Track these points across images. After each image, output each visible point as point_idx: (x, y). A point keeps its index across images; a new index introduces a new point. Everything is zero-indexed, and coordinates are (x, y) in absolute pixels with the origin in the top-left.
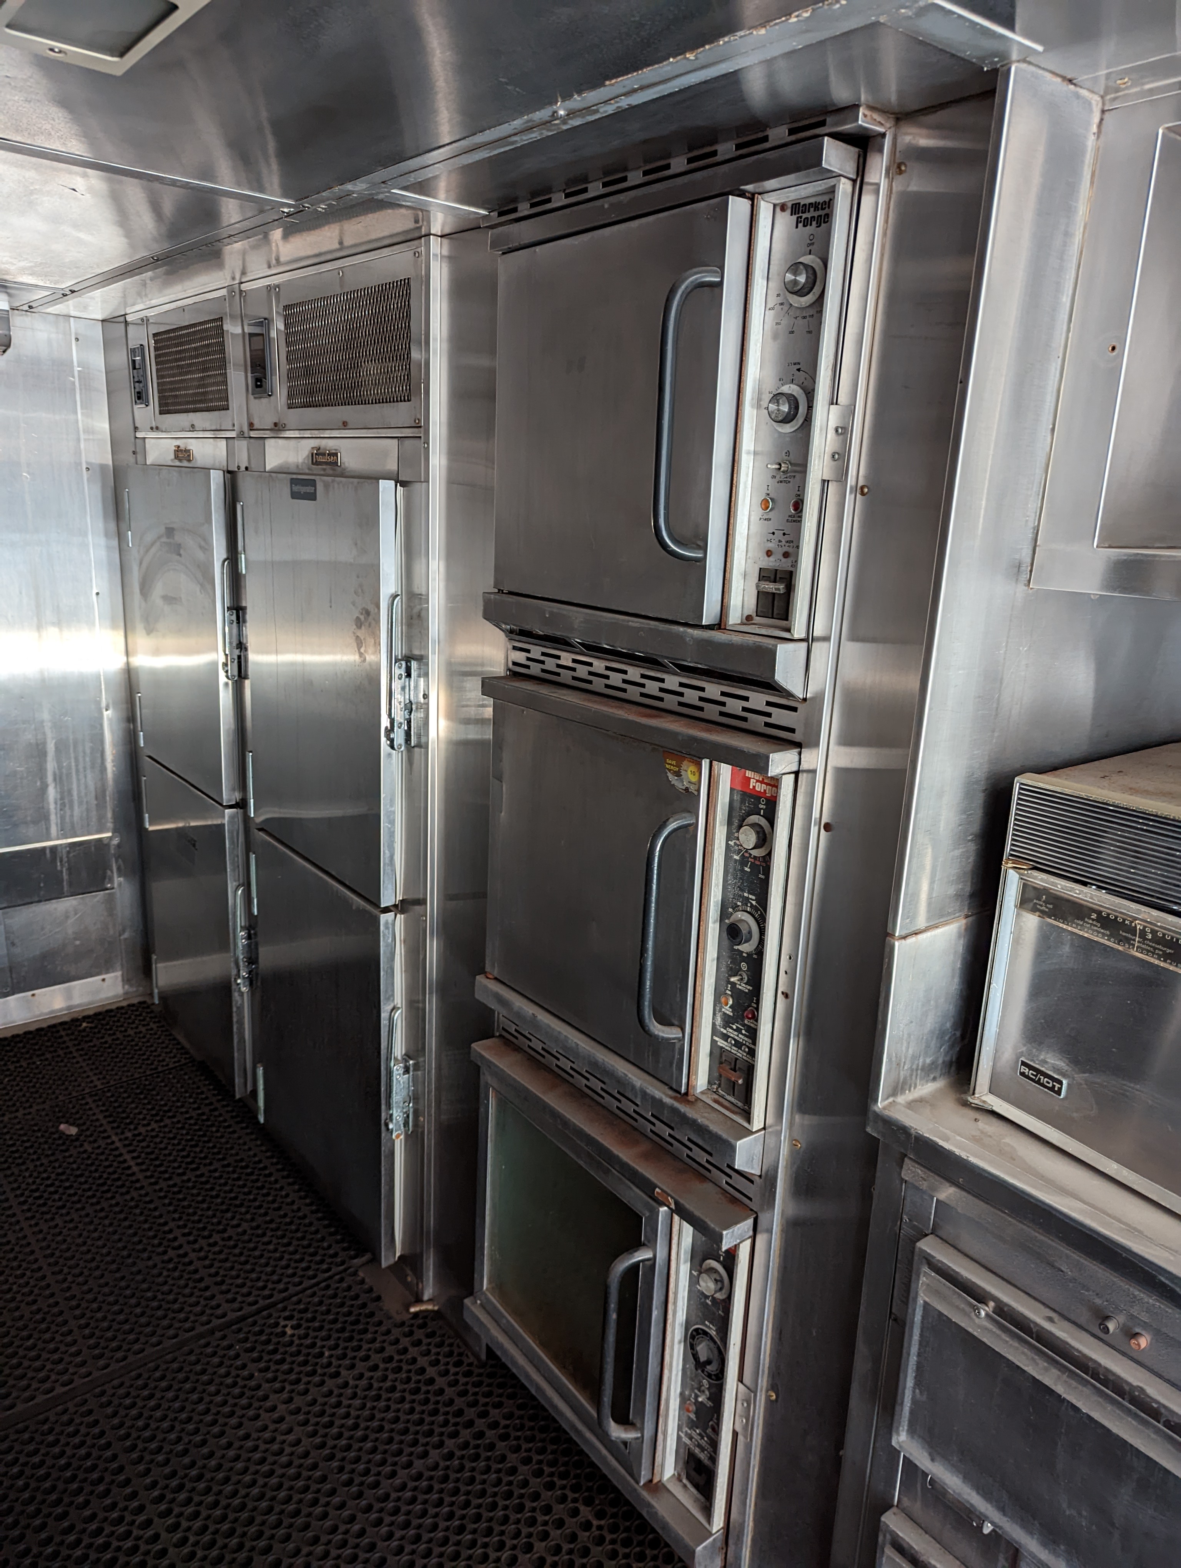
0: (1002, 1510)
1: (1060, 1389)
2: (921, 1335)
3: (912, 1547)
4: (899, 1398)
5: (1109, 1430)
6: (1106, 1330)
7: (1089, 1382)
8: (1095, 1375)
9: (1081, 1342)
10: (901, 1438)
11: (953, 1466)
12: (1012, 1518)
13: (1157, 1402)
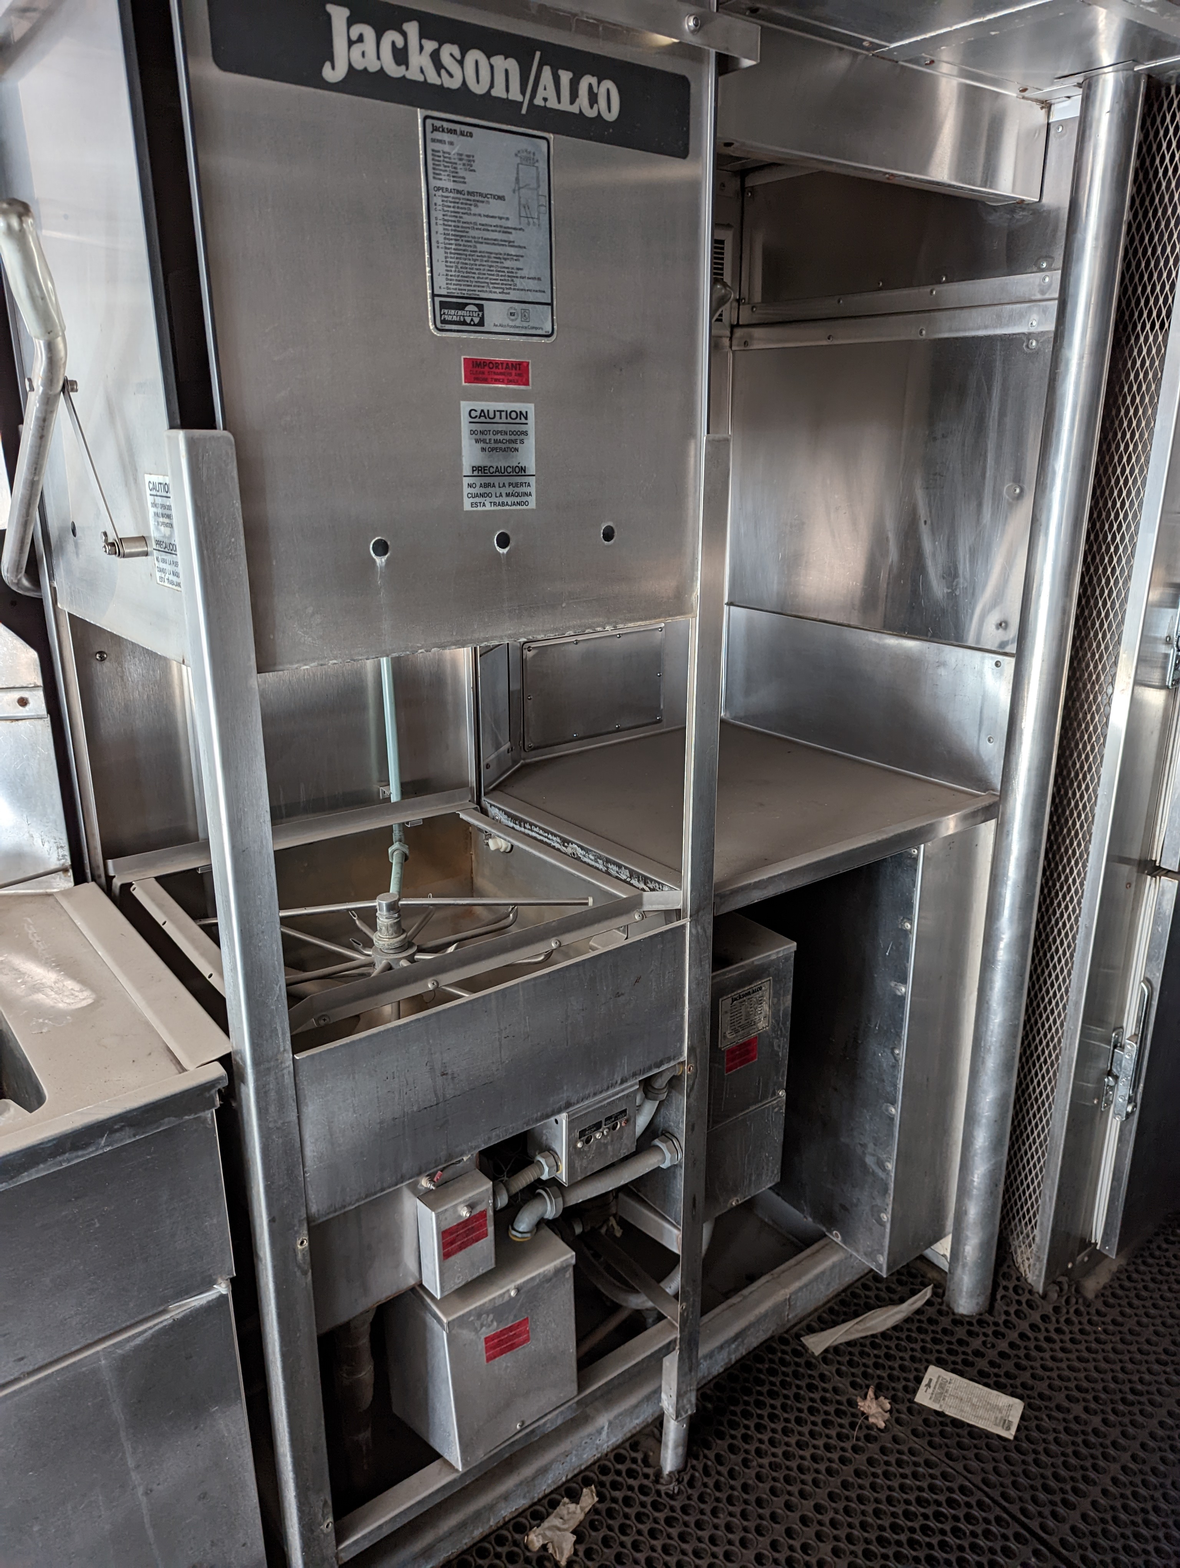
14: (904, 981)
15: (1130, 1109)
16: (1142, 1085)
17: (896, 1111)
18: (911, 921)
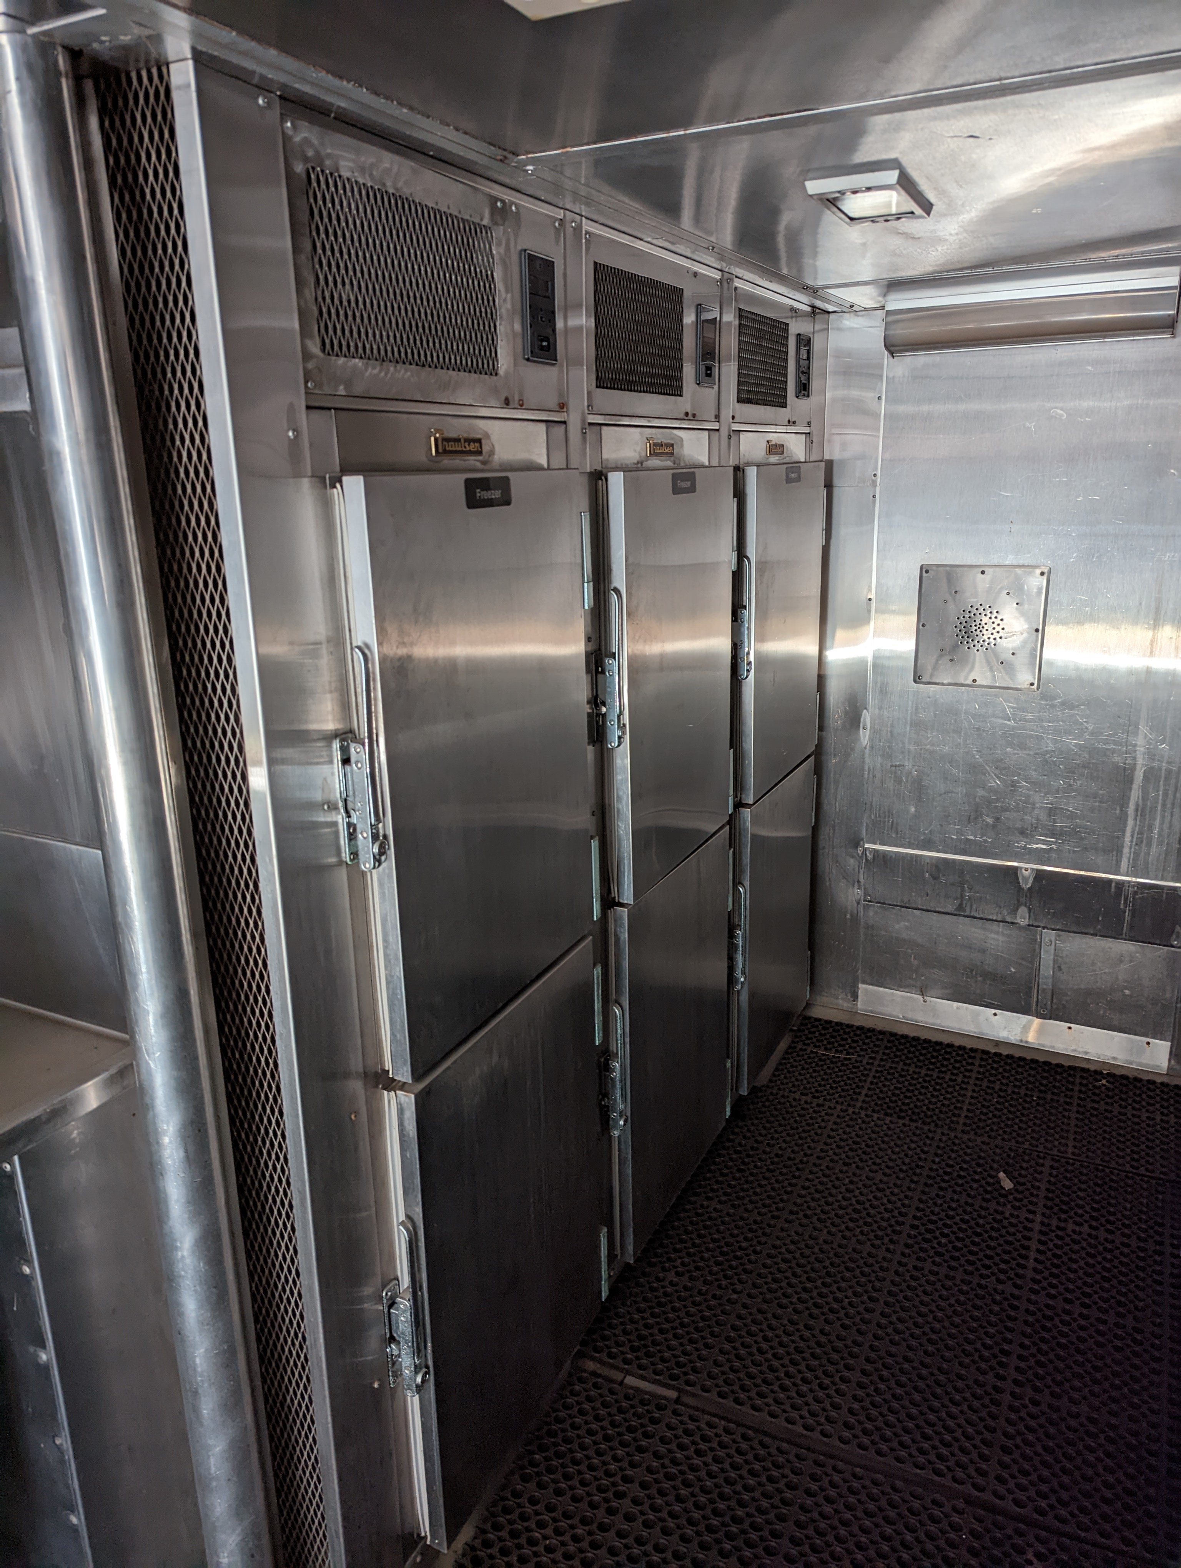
14: (43, 1346)
15: (419, 1379)
16: (429, 1344)
17: (79, 1519)
18: (29, 1263)
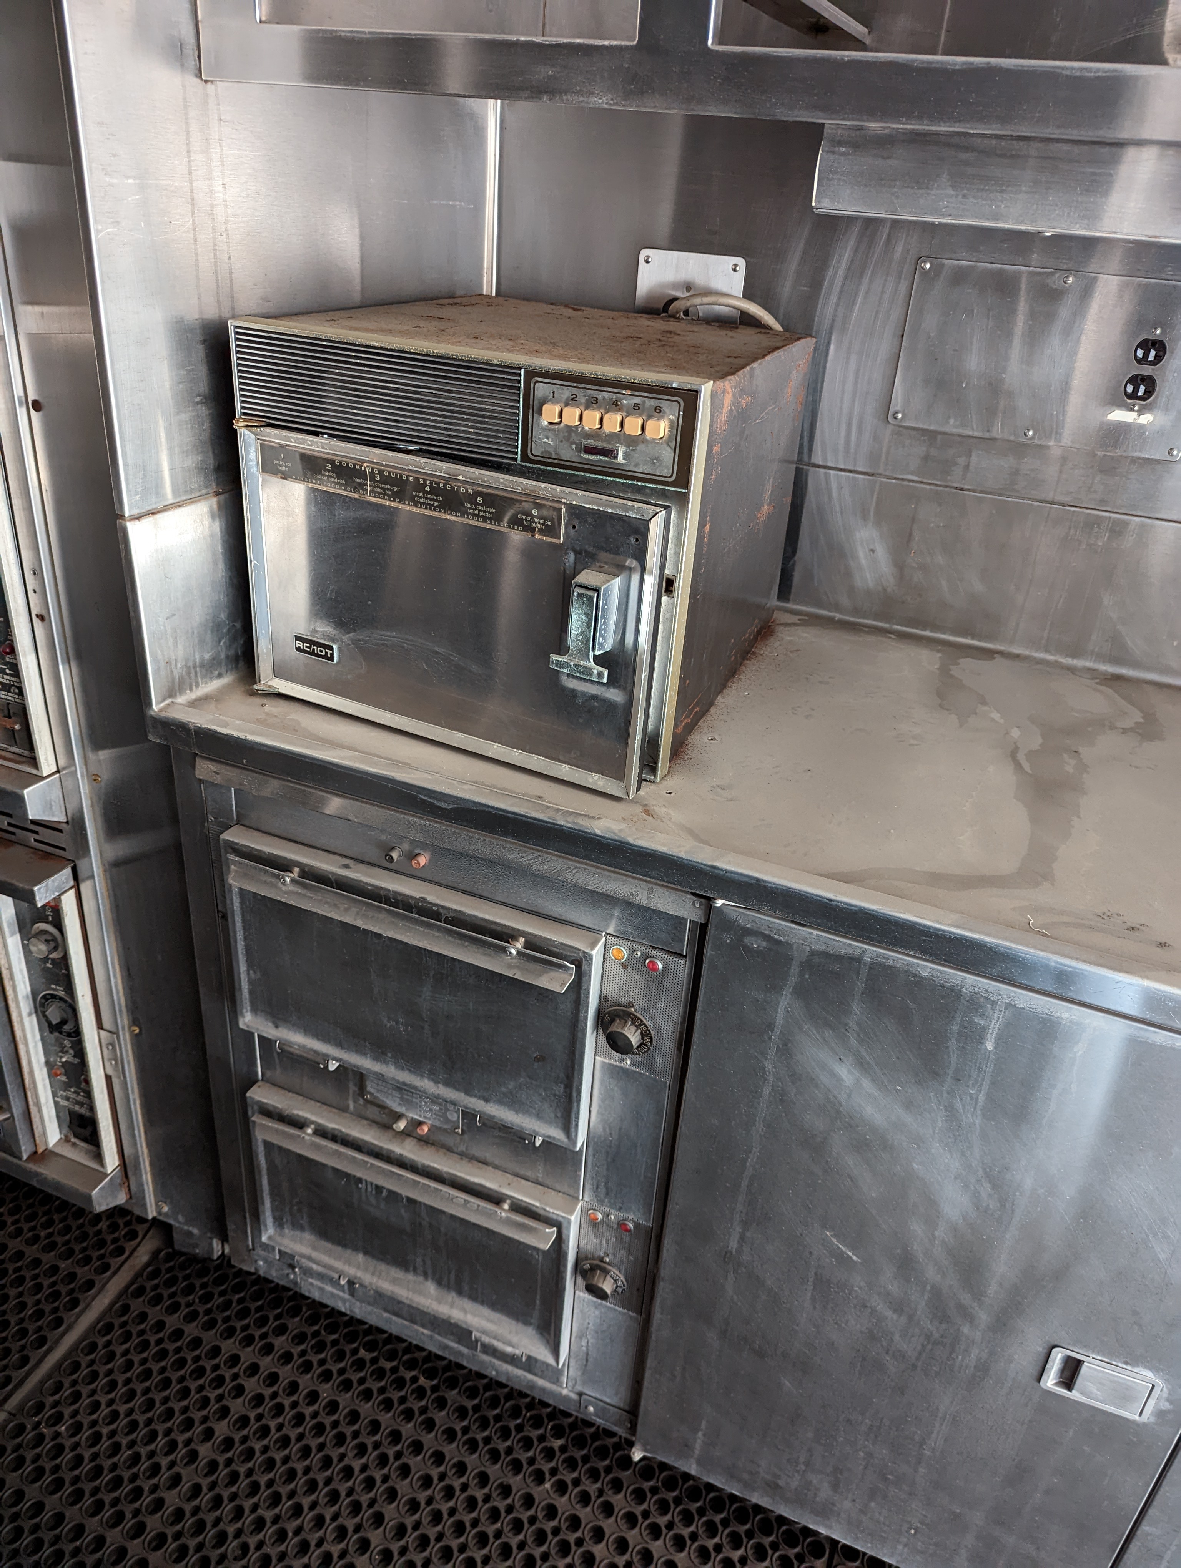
0: (340, 1045)
1: (359, 923)
2: (243, 921)
3: (277, 1108)
4: (236, 984)
5: (406, 944)
6: (391, 859)
7: (384, 908)
8: (387, 901)
9: (372, 877)
10: (248, 1020)
11: (294, 1025)
12: (349, 1049)
13: (436, 905)
